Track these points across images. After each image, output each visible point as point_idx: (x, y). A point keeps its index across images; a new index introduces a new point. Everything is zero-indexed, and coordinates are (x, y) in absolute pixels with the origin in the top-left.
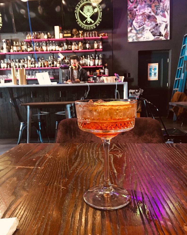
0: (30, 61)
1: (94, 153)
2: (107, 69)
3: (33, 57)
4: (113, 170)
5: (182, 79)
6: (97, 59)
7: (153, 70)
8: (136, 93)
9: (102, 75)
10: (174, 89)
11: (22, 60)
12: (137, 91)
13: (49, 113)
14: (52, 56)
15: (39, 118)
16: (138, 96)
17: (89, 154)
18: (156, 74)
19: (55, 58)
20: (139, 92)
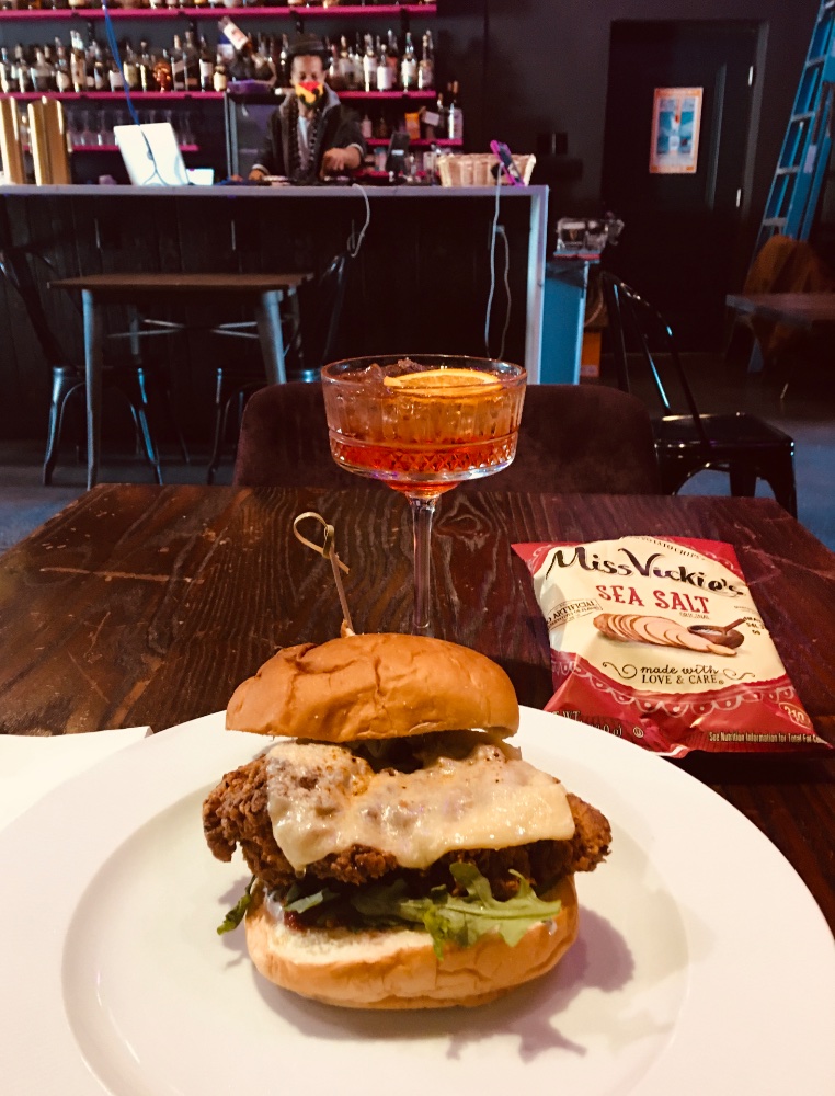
0: (80, 55)
1: (384, 529)
2: (459, 111)
3: (97, 35)
4: (449, 594)
5: (807, 175)
6: (409, 56)
7: (677, 119)
8: (590, 238)
9: (433, 139)
10: (766, 222)
11: (43, 52)
12: (593, 225)
13: (181, 326)
14: (188, 35)
15: (136, 350)
16: (599, 252)
17: (365, 536)
18: (689, 143)
19: (204, 45)
20: (604, 233)
